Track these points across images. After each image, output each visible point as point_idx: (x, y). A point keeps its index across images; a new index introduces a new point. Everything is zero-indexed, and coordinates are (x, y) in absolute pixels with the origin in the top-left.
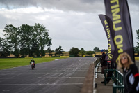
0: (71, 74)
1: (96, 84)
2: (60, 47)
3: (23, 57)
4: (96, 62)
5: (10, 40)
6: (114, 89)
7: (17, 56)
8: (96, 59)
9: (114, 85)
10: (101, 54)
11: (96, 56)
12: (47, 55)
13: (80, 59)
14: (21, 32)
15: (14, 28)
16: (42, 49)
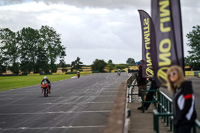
0: (94, 97)
1: (129, 112)
2: (78, 59)
3: (25, 74)
4: (131, 80)
5: (6, 50)
6: (156, 118)
7: (16, 73)
8: (130, 75)
9: (156, 112)
10: (137, 68)
11: (130, 71)
12: (59, 71)
13: (107, 75)
14: (21, 39)
15: (11, 32)
16: (53, 62)
